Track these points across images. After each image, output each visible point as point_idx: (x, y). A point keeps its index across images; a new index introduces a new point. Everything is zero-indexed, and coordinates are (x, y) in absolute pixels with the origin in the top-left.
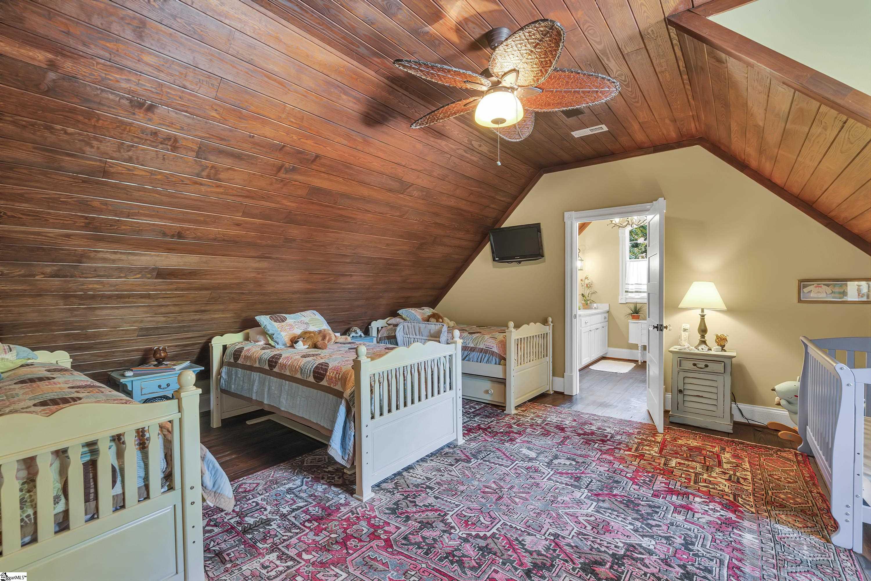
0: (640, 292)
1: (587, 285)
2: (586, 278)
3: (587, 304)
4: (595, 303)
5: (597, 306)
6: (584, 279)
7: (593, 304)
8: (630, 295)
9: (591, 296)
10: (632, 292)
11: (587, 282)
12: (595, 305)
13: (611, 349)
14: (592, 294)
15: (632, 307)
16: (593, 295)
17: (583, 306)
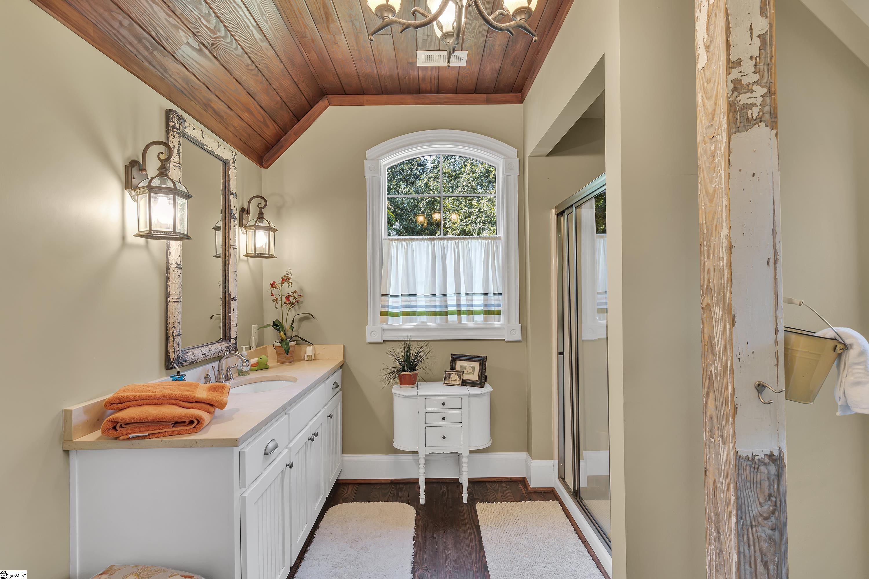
0: (414, 314)
1: (288, 298)
2: (286, 279)
3: (287, 351)
4: (310, 344)
5: (315, 351)
6: (278, 282)
7: (303, 347)
8: (392, 322)
9: (299, 327)
10: (396, 315)
11: (287, 289)
12: (309, 350)
13: (351, 459)
14: (302, 320)
15: (400, 353)
16: (305, 323)
17: (278, 354)
